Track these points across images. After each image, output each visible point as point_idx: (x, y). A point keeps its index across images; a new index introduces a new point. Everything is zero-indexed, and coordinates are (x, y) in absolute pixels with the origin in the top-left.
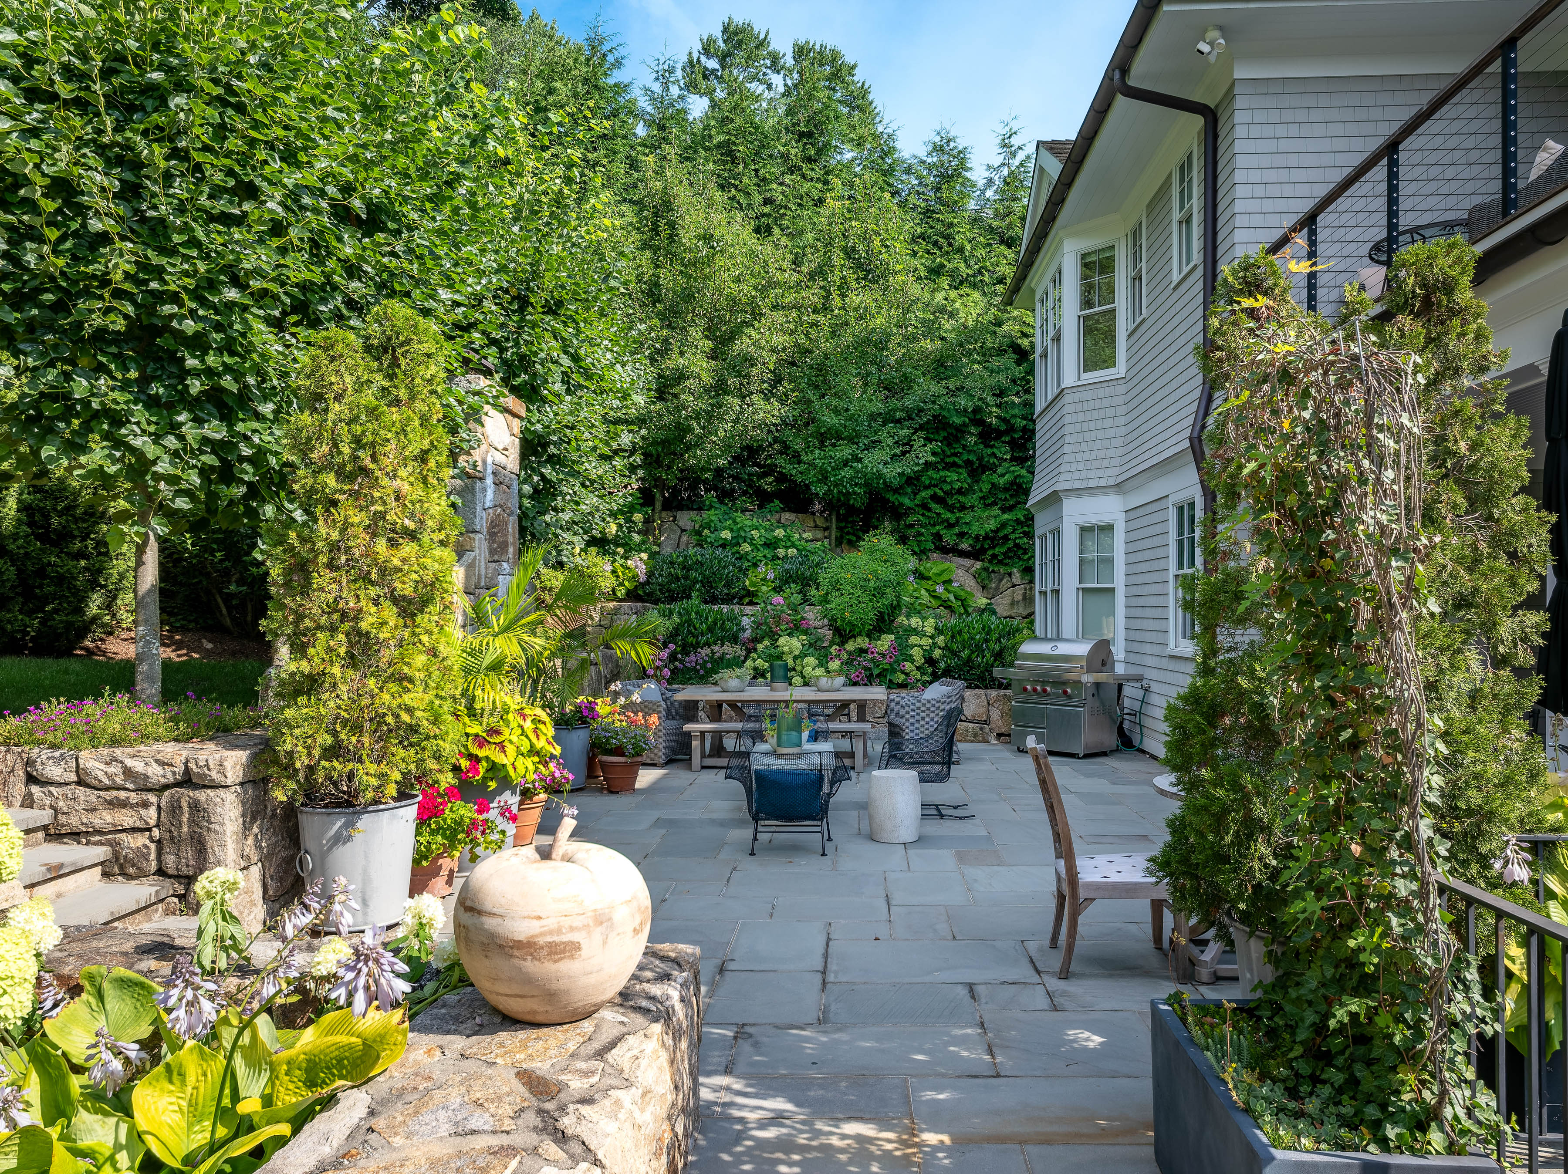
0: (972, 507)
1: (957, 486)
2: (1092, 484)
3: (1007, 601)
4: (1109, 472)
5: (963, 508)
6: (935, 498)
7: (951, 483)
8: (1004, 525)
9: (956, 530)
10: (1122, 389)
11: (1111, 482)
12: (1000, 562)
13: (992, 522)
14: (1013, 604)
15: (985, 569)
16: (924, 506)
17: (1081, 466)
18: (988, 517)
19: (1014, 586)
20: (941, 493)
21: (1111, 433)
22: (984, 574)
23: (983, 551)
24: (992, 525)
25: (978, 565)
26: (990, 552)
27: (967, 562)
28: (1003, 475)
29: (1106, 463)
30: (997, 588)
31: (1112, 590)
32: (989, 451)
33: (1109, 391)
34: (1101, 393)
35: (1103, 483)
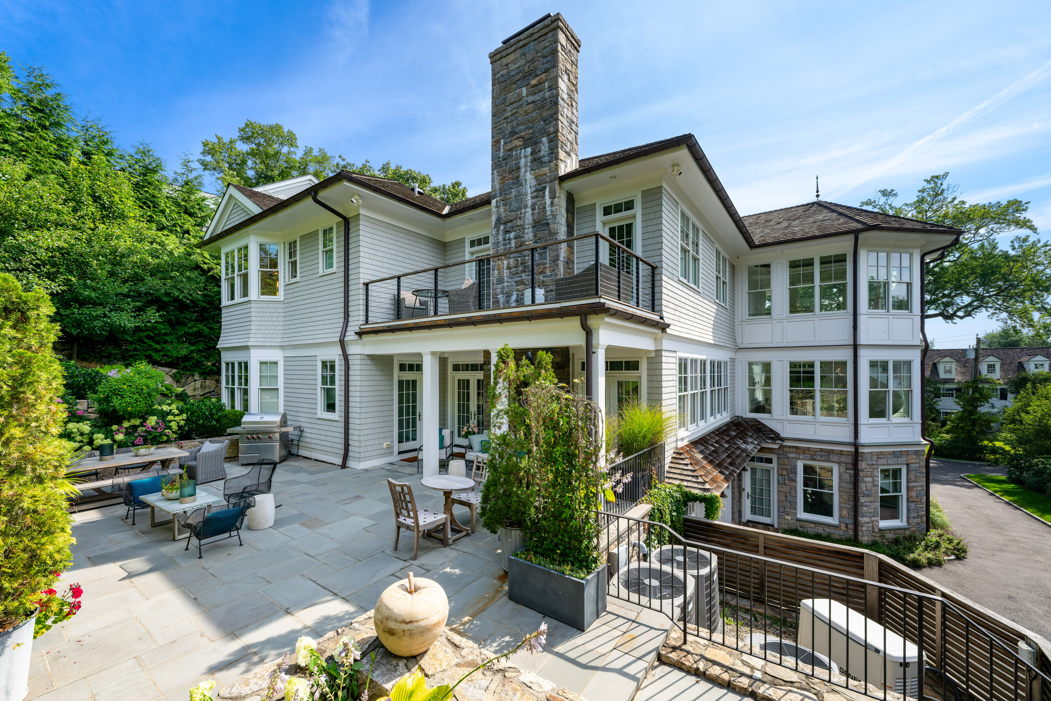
0: (172, 343)
1: (163, 331)
2: (267, 344)
3: (192, 388)
4: (276, 340)
5: (165, 342)
6: (148, 337)
7: (160, 330)
8: (192, 352)
9: (162, 353)
10: (282, 306)
11: (278, 344)
12: (187, 370)
13: (185, 350)
14: (195, 389)
15: (179, 373)
16: (141, 340)
17: (261, 336)
18: (182, 348)
19: (195, 381)
20: (152, 334)
21: (277, 323)
22: (178, 375)
23: (178, 364)
24: (184, 352)
25: (174, 371)
26: (183, 365)
27: (167, 369)
28: (192, 328)
29: (274, 336)
30: (186, 382)
31: (278, 389)
32: (183, 316)
33: (275, 305)
34: (271, 306)
35: (273, 344)
